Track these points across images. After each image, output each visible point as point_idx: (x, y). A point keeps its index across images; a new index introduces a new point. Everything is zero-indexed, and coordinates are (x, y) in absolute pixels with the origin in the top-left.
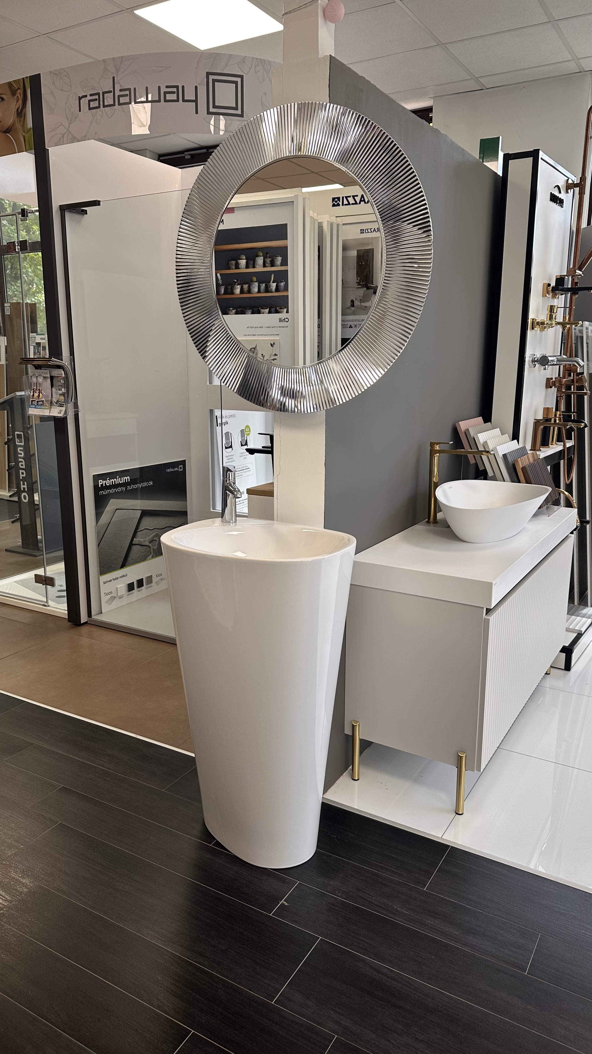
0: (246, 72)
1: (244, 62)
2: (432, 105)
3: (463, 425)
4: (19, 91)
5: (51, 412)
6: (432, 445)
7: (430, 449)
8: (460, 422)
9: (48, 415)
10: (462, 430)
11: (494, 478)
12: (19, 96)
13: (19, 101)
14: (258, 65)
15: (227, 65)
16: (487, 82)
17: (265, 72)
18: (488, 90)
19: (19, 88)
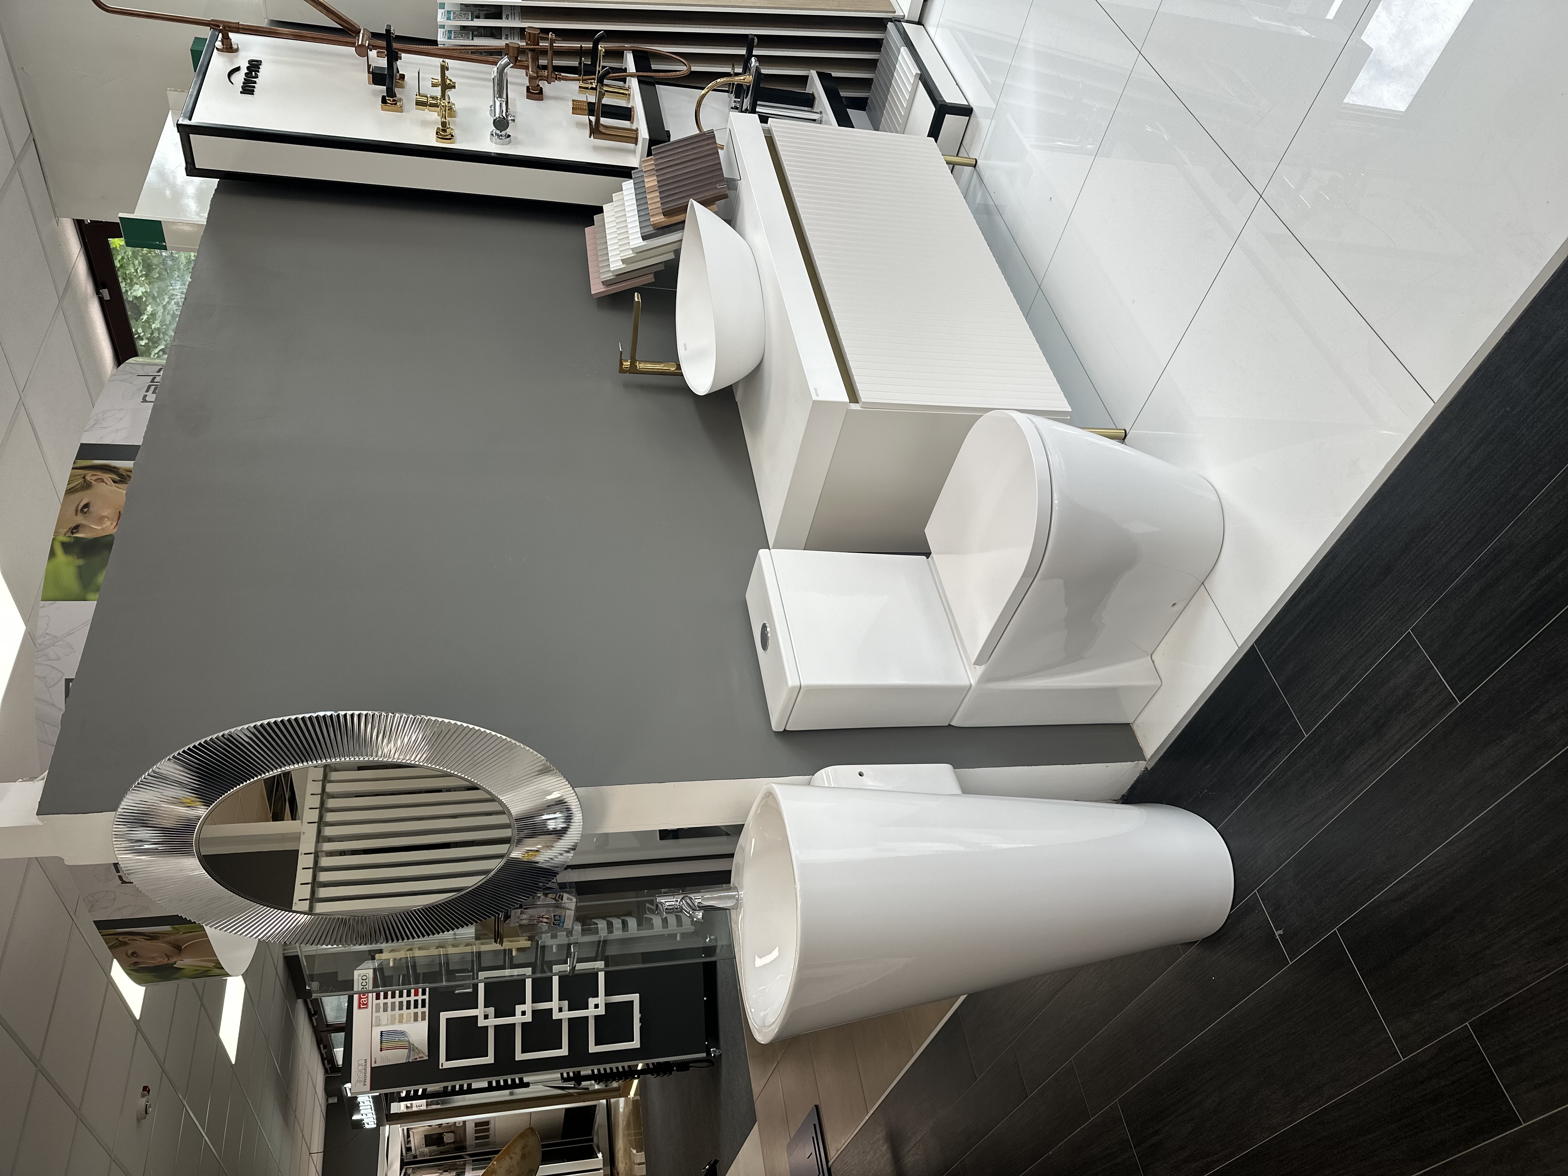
0: (60, 674)
1: (44, 678)
2: (72, 220)
3: (597, 288)
4: (88, 478)
5: (569, 907)
6: (622, 371)
7: (630, 373)
8: (592, 293)
9: (574, 911)
10: (603, 290)
11: (677, 253)
12: (94, 478)
13: (104, 478)
14: (46, 655)
15: (53, 705)
16: (20, 136)
17: (56, 644)
18: (34, 130)
19: (84, 477)
